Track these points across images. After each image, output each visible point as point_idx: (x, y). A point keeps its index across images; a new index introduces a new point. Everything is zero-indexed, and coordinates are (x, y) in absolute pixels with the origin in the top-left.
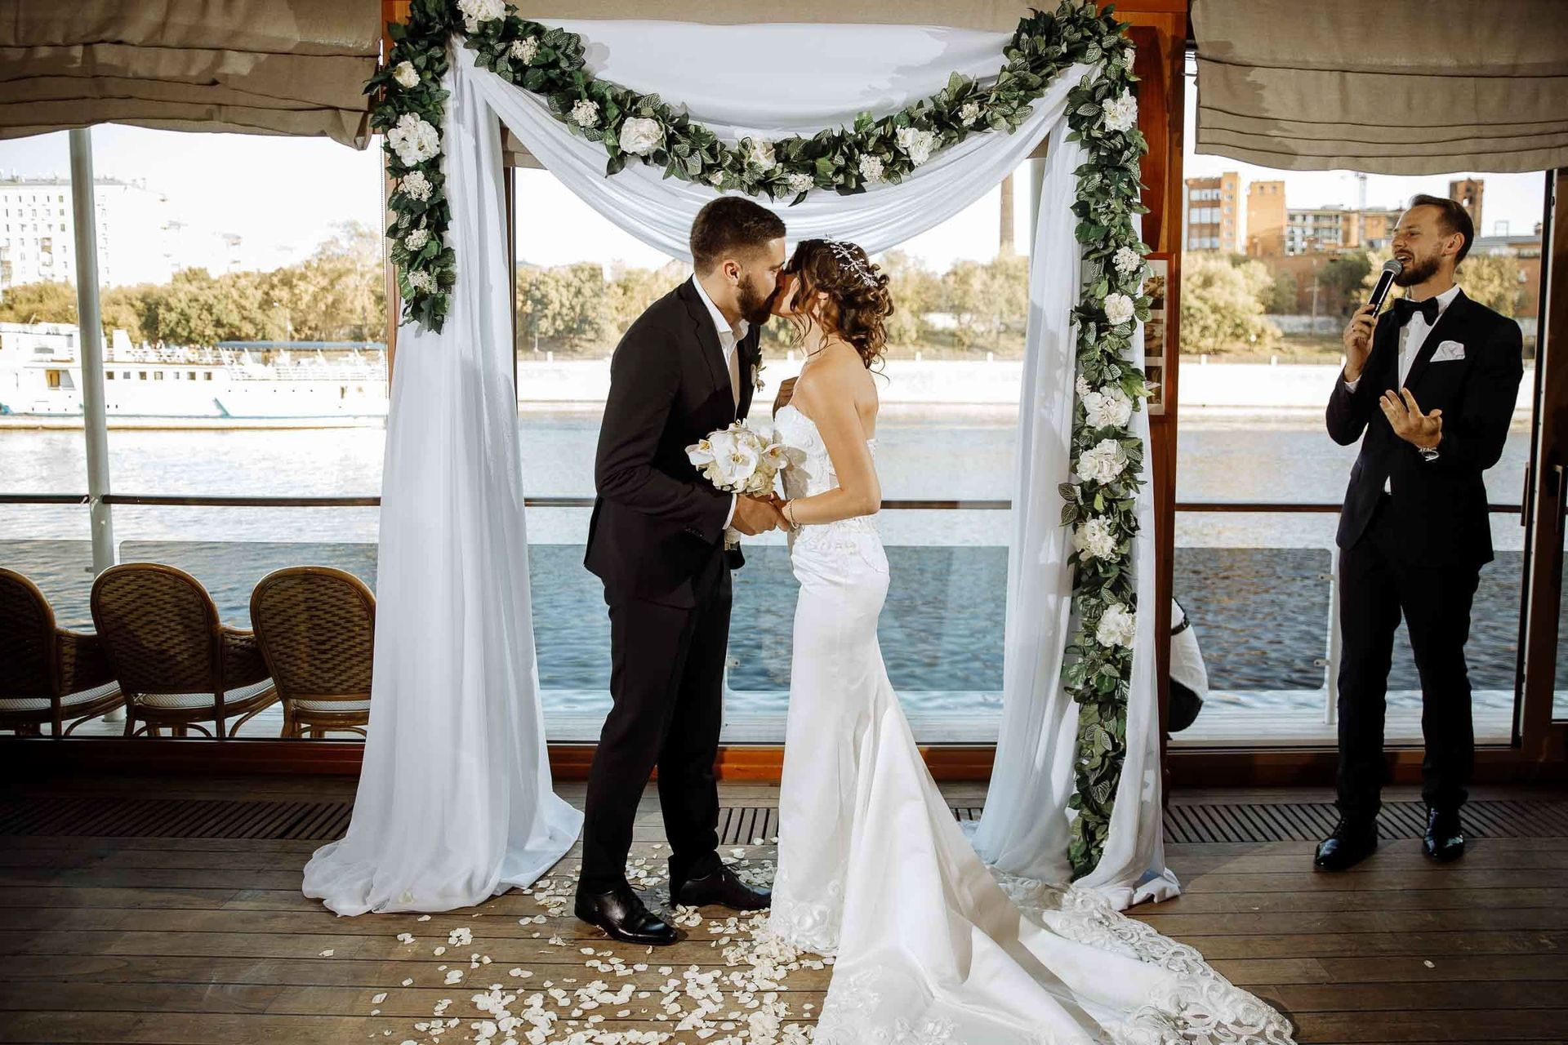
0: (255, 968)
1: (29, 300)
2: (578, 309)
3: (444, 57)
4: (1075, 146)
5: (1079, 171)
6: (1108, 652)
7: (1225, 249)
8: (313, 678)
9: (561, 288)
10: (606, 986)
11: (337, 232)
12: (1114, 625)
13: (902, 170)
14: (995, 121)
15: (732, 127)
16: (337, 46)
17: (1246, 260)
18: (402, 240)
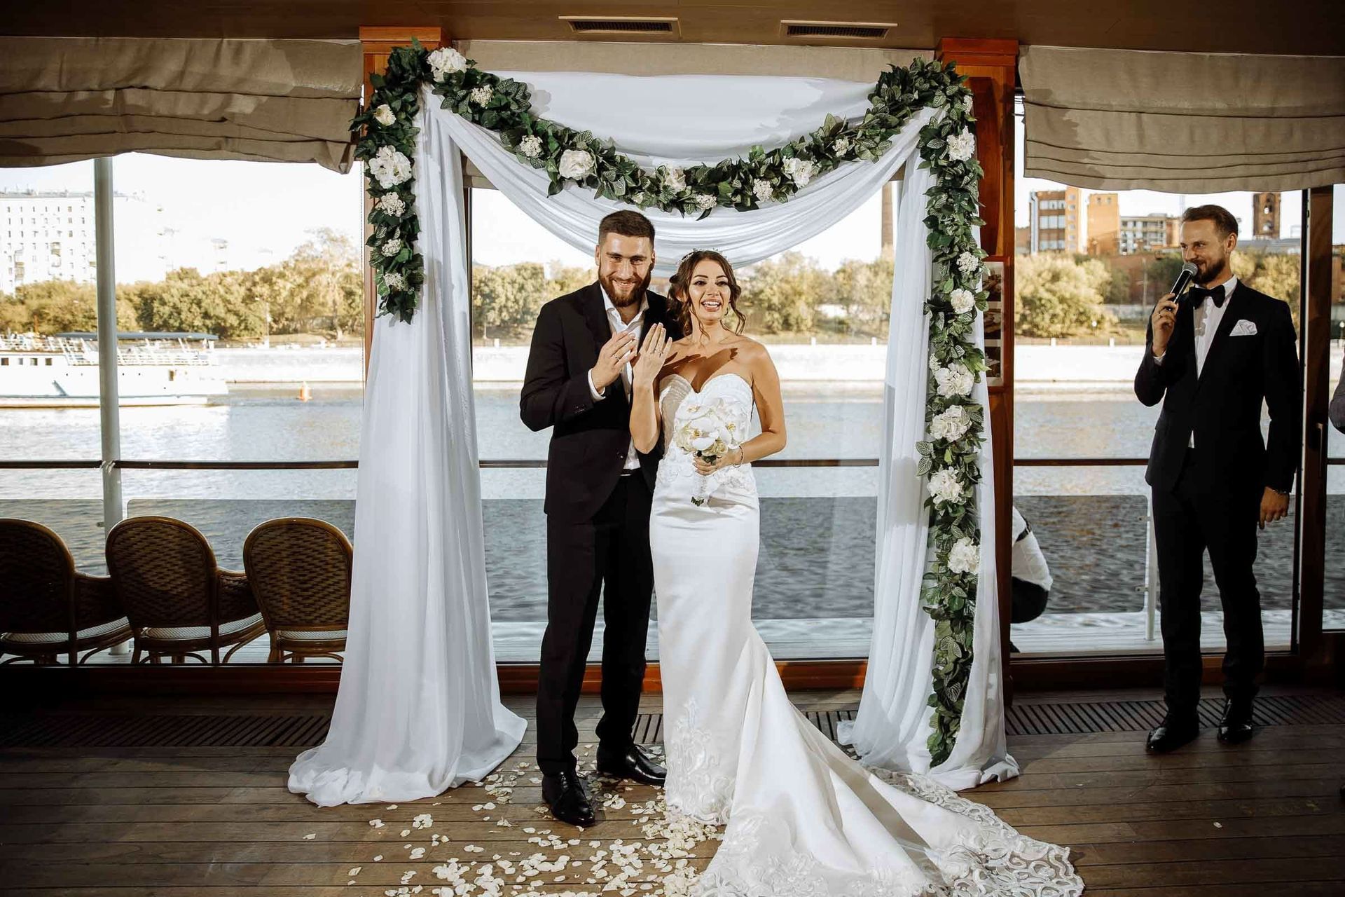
0: (248, 851)
1: (38, 296)
2: (521, 303)
3: (416, 100)
4: (926, 172)
5: (929, 192)
6: (957, 577)
7: (1069, 250)
8: (296, 612)
9: (507, 285)
10: (545, 858)
11: (313, 238)
12: (963, 555)
13: (788, 191)
14: (862, 152)
15: (651, 157)
16: (327, 90)
17: (1087, 259)
18: (380, 248)
